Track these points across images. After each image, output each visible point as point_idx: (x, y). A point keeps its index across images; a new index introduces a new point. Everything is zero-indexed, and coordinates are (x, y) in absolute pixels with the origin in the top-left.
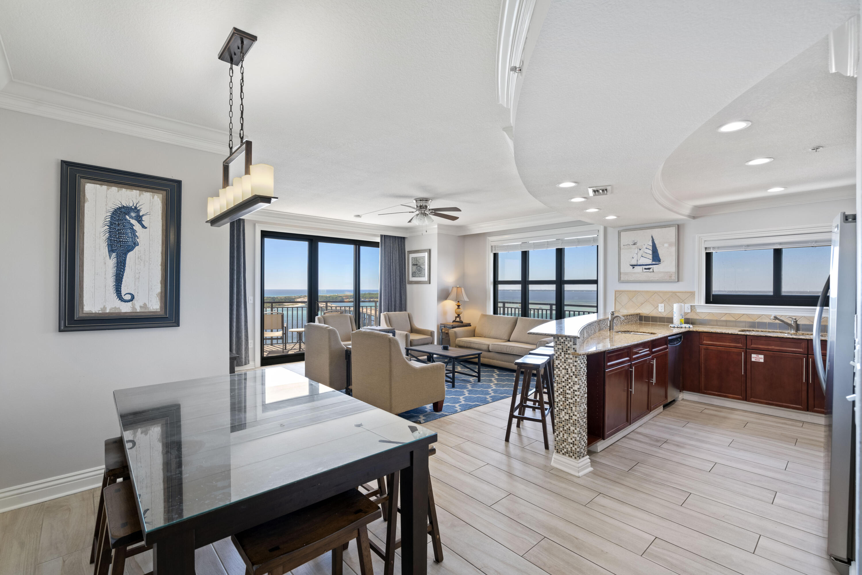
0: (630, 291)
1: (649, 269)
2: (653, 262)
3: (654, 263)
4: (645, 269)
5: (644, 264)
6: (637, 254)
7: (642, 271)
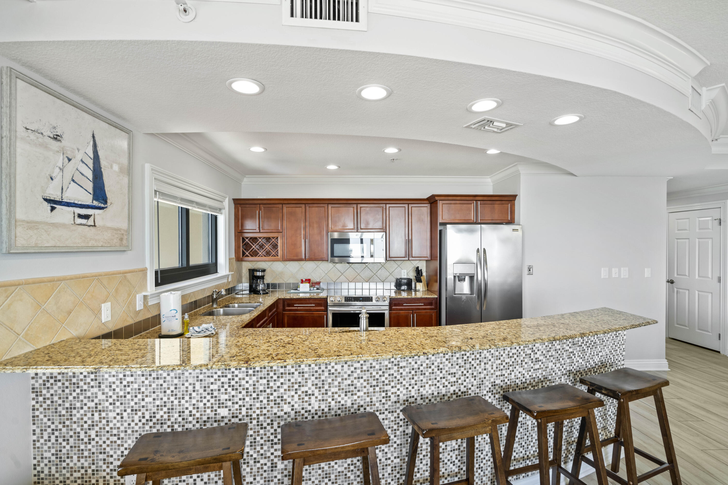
0: (41, 281)
1: (87, 217)
2: (94, 202)
3: (96, 203)
4: (80, 216)
5: (76, 202)
6: (62, 170)
7: (73, 223)
